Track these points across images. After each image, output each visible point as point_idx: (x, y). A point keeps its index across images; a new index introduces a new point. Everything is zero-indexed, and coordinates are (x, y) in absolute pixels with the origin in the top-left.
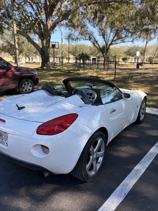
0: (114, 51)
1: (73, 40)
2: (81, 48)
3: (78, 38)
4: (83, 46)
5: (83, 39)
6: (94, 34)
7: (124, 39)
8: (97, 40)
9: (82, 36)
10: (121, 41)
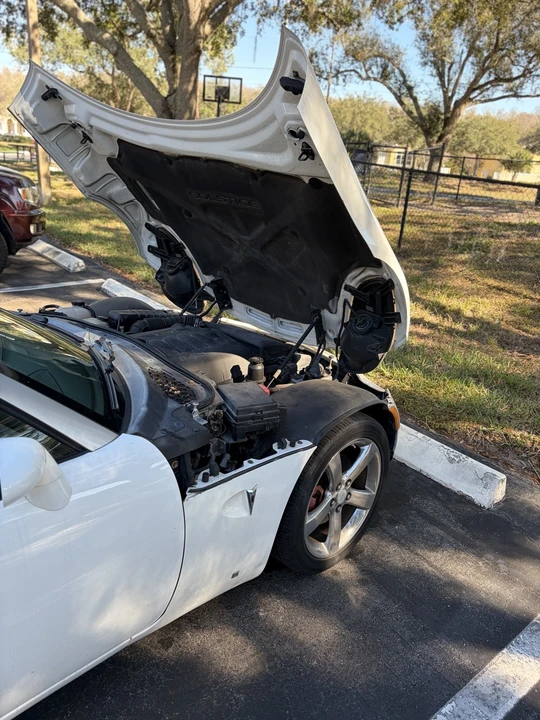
0: (484, 129)
1: (320, 76)
2: (357, 111)
3: (342, 69)
4: (365, 105)
5: (360, 76)
6: (404, 58)
7: (517, 82)
8: (412, 84)
9: (357, 64)
10: (507, 90)
